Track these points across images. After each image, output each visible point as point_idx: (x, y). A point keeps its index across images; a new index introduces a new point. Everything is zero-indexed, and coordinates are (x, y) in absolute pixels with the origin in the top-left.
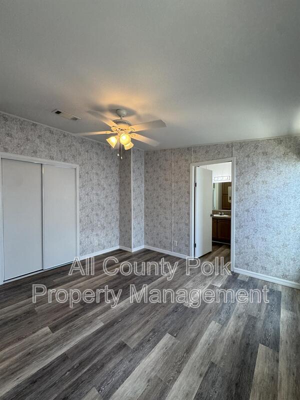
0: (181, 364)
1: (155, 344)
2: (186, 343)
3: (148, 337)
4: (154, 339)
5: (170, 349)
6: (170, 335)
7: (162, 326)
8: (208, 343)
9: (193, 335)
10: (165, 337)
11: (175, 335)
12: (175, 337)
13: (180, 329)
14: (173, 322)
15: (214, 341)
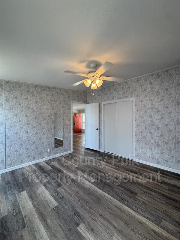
0: (37, 208)
1: (54, 198)
2: (46, 214)
3: (60, 195)
4: (58, 197)
5: (48, 204)
6: (56, 205)
7: (64, 203)
8: (37, 230)
9: (49, 222)
10: (56, 203)
11: (55, 209)
12: (53, 208)
13: (58, 213)
14: (65, 209)
15: (36, 237)
